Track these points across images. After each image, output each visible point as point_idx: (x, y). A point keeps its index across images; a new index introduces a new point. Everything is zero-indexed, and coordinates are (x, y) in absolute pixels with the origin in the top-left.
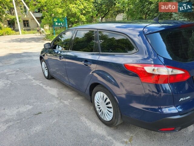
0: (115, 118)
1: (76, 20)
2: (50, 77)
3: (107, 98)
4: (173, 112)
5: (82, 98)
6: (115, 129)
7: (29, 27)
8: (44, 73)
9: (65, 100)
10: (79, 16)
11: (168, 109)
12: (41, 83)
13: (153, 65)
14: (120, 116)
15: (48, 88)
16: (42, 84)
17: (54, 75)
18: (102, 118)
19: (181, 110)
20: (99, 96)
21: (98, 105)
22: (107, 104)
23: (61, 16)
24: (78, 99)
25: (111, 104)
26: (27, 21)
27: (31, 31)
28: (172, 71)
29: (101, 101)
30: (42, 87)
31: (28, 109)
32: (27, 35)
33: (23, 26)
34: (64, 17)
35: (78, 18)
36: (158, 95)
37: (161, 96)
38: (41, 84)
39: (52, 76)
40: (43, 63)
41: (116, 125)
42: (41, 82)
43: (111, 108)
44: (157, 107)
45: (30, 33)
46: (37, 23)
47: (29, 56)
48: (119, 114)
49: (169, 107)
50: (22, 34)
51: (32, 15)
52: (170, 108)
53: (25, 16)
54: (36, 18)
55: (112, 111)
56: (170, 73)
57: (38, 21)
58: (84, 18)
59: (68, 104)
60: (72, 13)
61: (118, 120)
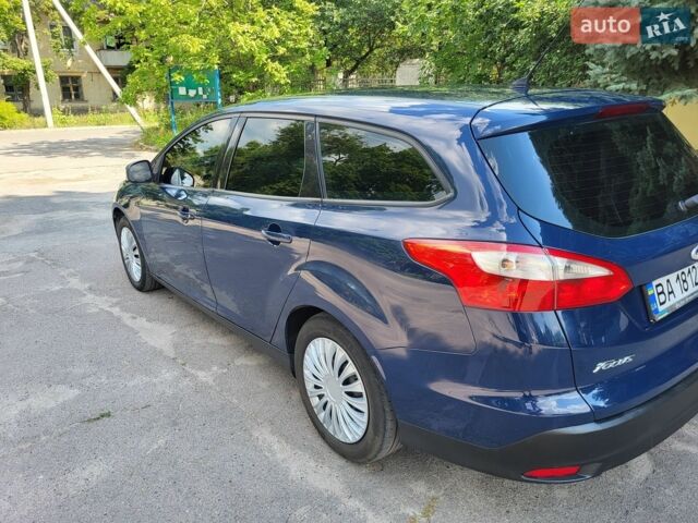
0: (376, 433)
1: (254, 80)
2: (150, 284)
3: (346, 362)
4: (572, 412)
5: (262, 362)
6: (374, 473)
7: (83, 100)
8: (126, 269)
9: (201, 369)
10: (264, 64)
11: (558, 401)
12: (117, 304)
13: (505, 246)
14: (390, 425)
15: (142, 322)
16: (121, 308)
17: (162, 276)
18: (331, 431)
19: (601, 404)
20: (320, 354)
21: (316, 387)
22: (347, 382)
23: (198, 65)
24: (249, 363)
25: (360, 381)
26: (76, 79)
27: (90, 117)
28: (567, 268)
29: (326, 371)
30: (119, 319)
31: (61, 400)
32: (75, 128)
33: (61, 97)
34: (210, 68)
35: (261, 73)
36: (520, 351)
37: (531, 353)
38: (116, 311)
39: (156, 282)
40: (125, 231)
41: (379, 457)
42: (115, 300)
43: (359, 395)
44: (517, 395)
45: (85, 123)
46: (110, 85)
47: (78, 207)
48: (389, 417)
49: (559, 394)
50: (55, 126)
51: (93, 60)
52: (564, 397)
53: (69, 63)
54: (109, 69)
55: (364, 409)
56: (561, 276)
57: (116, 79)
58: (280, 73)
59: (211, 382)
60: (238, 53)
61: (383, 441)
